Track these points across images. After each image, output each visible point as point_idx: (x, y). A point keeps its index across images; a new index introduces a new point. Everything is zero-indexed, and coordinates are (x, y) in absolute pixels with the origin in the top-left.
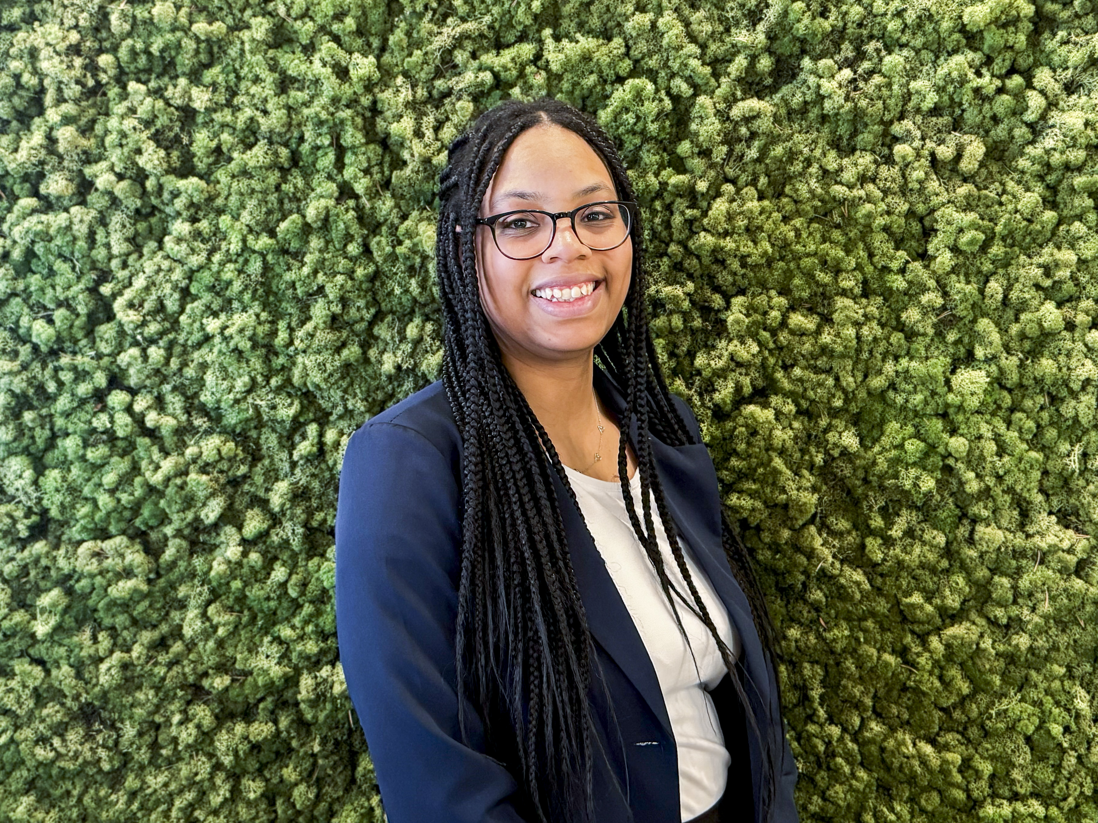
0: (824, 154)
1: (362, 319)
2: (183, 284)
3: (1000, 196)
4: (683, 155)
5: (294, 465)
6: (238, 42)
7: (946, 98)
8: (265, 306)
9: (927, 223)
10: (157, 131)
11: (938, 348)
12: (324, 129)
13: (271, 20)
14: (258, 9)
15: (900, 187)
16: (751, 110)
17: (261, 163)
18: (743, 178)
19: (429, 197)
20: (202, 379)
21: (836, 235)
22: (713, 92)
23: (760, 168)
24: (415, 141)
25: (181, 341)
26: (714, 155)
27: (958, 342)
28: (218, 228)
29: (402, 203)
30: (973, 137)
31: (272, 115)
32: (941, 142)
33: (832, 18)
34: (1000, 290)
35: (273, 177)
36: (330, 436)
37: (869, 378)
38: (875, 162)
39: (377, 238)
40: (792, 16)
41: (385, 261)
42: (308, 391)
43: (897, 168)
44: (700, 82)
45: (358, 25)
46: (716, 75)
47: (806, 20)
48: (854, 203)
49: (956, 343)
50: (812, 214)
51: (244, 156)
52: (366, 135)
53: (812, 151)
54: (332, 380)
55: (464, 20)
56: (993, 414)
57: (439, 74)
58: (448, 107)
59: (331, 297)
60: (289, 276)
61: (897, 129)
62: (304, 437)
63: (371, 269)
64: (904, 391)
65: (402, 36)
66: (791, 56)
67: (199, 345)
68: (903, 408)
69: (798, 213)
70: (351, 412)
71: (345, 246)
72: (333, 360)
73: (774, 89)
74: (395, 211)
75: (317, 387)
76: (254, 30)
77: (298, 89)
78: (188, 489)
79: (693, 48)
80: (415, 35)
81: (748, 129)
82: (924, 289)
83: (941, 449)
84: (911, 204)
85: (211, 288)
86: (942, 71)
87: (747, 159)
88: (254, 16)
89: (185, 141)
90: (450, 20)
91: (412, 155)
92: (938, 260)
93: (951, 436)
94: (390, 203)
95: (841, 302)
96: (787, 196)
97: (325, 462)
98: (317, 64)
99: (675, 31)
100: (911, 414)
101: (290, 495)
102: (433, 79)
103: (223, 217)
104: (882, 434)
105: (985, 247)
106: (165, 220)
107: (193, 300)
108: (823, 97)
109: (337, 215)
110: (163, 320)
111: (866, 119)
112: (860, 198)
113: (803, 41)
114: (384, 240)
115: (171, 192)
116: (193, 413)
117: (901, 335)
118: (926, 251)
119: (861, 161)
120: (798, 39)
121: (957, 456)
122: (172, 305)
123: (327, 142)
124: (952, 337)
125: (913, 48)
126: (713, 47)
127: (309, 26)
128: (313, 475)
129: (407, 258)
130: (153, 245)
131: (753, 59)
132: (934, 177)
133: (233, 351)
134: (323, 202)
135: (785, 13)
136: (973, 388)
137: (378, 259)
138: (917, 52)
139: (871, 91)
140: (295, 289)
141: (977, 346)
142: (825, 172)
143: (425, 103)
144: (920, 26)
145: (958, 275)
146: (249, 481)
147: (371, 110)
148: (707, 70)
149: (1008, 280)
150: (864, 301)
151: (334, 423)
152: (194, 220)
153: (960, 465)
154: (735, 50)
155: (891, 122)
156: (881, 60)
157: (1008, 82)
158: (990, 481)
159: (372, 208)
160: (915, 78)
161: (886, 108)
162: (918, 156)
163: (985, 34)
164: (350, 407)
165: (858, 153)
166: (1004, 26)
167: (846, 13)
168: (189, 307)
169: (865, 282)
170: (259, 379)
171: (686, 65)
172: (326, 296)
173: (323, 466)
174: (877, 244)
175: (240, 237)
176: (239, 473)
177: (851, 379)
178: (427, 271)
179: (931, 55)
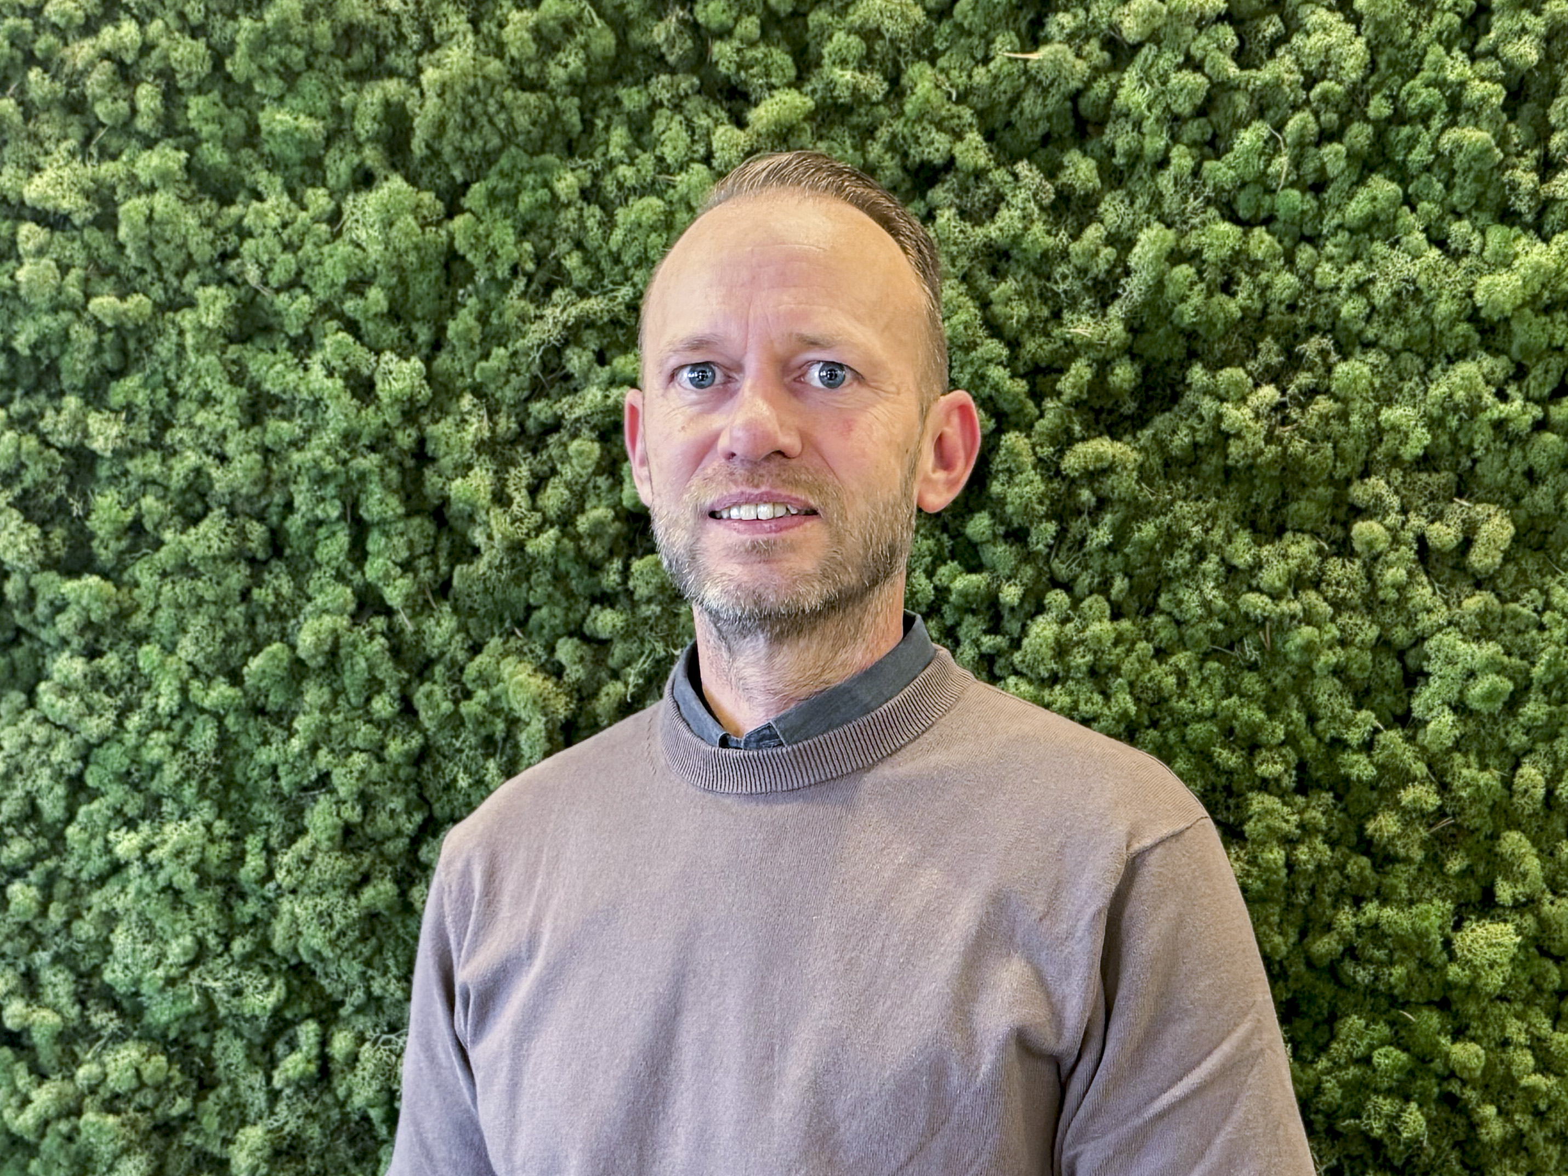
0: (1229, 539)
1: (399, 833)
2: (72, 769)
3: (1541, 613)
4: (977, 538)
5: (274, 1096)
6: (173, 332)
7: (1444, 439)
8: (222, 809)
9: (1411, 661)
10: (25, 491)
11: (1430, 885)
12: (331, 490)
13: (233, 291)
14: (209, 272)
15: (1364, 597)
16: (1099, 458)
17: (215, 550)
18: (1085, 580)
19: (521, 615)
20: (107, 941)
21: (1250, 681)
22: (1031, 426)
23: (1114, 562)
24: (496, 511)
25: (69, 873)
26: (1033, 539)
27: (1468, 872)
28: (136, 668)
29: (472, 622)
30: (1492, 509)
31: (236, 464)
32: (1437, 516)
33: (1241, 296)
34: (1540, 780)
35: (237, 577)
36: (341, 1043)
37: (1309, 939)
38: (1319, 551)
39: (427, 687)
40: (1171, 291)
41: (441, 727)
42: (301, 963)
43: (1358, 562)
44: (1006, 407)
45: (392, 301)
46: (1037, 395)
47: (1196, 299)
48: (1282, 626)
49: (1462, 874)
50: (1206, 645)
51: (184, 538)
52: (407, 499)
53: (1207, 531)
54: (344, 943)
55: (583, 294)
56: (1528, 1002)
57: (537, 390)
58: (555, 451)
59: (343, 792)
60: (266, 755)
61: (1359, 493)
62: (293, 1046)
63: (416, 741)
64: (1370, 961)
65: (471, 322)
66: (1169, 362)
67: (101, 881)
68: (1372, 991)
69: (1182, 644)
70: (379, 999)
71: (368, 700)
72: (346, 907)
73: (1140, 421)
74: (458, 637)
75: (317, 955)
76: (202, 309)
77: (283, 417)
78: (81, 1139)
79: (995, 348)
80: (494, 320)
81: (1094, 492)
82: (1407, 778)
83: (1437, 1065)
84: (1382, 626)
85: (124, 777)
86: (1438, 390)
87: (1091, 545)
88: (204, 283)
89: (77, 509)
90: (557, 294)
91: (490, 537)
92: (1431, 726)
93: (1454, 1040)
94: (448, 623)
95: (1259, 802)
96: (1162, 612)
97: (330, 1089)
98: (317, 371)
99: (963, 316)
100: (1384, 1003)
101: (267, 1152)
102: (527, 400)
103: (146, 648)
104: (1333, 1037)
105: (1514, 703)
106: (39, 655)
107: (92, 797)
108: (1227, 436)
109: (354, 645)
110: (36, 835)
111: (1302, 476)
112: (1293, 617)
113: (1191, 335)
114: (438, 691)
115: (51, 603)
116: (90, 1003)
117: (1365, 861)
118: (1409, 710)
119: (1293, 550)
120: (1182, 331)
121: (1465, 1075)
122: (52, 807)
123: (335, 514)
124: (1455, 865)
125: (1387, 349)
126: (1031, 346)
127: (304, 303)
128: (309, 1115)
129: (480, 723)
130: (17, 698)
131: (1103, 367)
132: (1424, 579)
133: (163, 890)
134: (327, 620)
135: (1159, 285)
136: (1490, 953)
137: (427, 724)
138: (1394, 355)
139: (1311, 427)
140: (277, 779)
141: (1499, 880)
142: (1231, 569)
143: (513, 443)
144: (1398, 310)
145: (1466, 754)
146: (193, 1126)
147: (414, 456)
148: (1021, 386)
149: (1555, 762)
150: (1300, 800)
151: (347, 1021)
152: (92, 653)
153: (1471, 1094)
154: (1072, 350)
155: (1348, 481)
156: (1329, 369)
157: (1553, 410)
158: (1524, 1121)
159: (418, 632)
160: (1390, 402)
161: (1338, 454)
162: (1396, 541)
163: (1515, 325)
164: (376, 989)
165: (1289, 535)
166: (1548, 310)
167: (1268, 286)
168: (83, 810)
169: (1302, 767)
170: (212, 940)
171: (983, 377)
172: (333, 791)
173: (328, 1099)
174: (1322, 699)
175: (176, 684)
176: (175, 1112)
177: (1278, 939)
178: (516, 746)
179: (1418, 361)
